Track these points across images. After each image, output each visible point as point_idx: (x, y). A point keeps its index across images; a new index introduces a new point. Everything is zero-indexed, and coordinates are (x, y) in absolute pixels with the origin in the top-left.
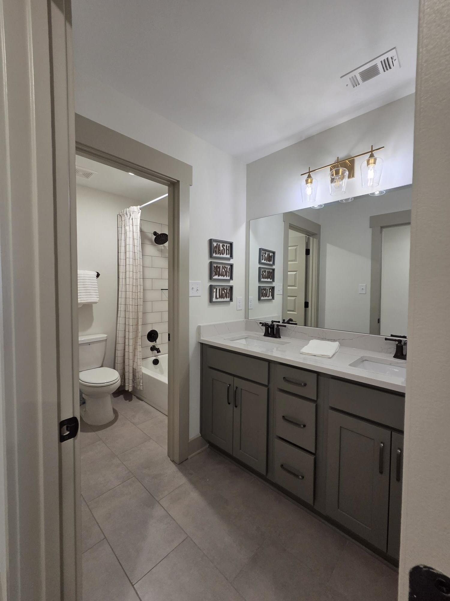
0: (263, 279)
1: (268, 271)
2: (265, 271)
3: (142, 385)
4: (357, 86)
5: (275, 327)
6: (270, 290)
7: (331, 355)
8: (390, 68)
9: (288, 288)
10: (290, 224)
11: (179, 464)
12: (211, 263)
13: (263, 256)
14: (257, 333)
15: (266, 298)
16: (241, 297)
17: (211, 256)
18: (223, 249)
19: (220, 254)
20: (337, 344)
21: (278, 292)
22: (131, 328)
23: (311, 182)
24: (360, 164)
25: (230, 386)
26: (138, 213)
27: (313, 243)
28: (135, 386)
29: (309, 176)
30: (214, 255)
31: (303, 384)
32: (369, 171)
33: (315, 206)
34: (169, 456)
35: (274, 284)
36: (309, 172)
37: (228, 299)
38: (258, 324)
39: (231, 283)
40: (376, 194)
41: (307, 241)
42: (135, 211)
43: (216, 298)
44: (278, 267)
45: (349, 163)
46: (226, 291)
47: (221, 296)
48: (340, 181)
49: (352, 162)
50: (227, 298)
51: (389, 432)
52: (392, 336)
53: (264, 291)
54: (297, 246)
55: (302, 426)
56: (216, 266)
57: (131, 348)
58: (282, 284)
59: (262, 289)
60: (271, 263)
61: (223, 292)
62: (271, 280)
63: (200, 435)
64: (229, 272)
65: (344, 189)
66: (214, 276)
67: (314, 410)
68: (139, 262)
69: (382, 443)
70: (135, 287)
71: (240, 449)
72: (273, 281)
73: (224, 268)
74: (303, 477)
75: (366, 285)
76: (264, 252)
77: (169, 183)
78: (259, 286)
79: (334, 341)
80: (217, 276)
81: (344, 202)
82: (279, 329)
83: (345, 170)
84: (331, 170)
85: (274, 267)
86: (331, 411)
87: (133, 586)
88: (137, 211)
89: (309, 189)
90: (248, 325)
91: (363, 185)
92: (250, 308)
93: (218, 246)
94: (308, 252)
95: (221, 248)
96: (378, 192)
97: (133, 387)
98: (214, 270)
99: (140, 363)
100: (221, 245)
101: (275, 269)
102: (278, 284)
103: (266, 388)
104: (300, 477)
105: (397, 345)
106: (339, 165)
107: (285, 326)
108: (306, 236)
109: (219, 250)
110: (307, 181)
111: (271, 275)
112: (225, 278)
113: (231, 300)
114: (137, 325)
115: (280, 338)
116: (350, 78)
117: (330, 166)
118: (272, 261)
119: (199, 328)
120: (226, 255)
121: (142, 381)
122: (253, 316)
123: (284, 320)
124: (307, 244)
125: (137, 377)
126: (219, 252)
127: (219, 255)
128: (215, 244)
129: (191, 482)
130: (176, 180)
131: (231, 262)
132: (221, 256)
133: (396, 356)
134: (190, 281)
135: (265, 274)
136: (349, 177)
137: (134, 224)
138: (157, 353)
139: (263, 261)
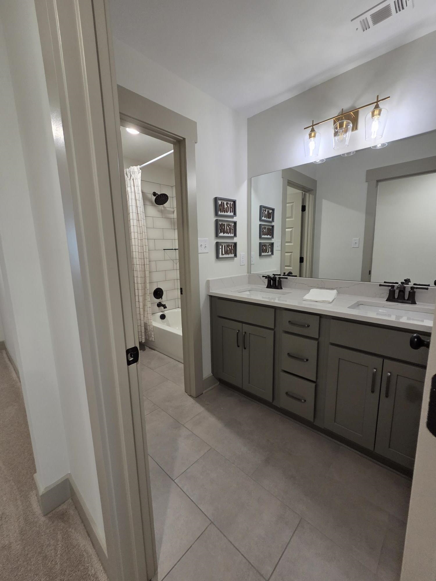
0: (263, 236)
1: (268, 227)
2: (265, 228)
3: (153, 336)
4: (366, 29)
5: (277, 279)
6: (270, 246)
7: (331, 300)
8: (403, 8)
9: (286, 244)
10: (288, 180)
11: (196, 398)
12: (217, 221)
13: (263, 213)
14: (260, 286)
15: (266, 254)
16: (244, 253)
17: (216, 214)
18: (227, 207)
19: (225, 212)
20: (335, 291)
21: (277, 248)
22: (140, 285)
23: (314, 136)
24: (364, 117)
25: (239, 331)
26: (139, 173)
27: (309, 199)
28: (147, 338)
29: (313, 130)
30: (219, 213)
31: (306, 325)
32: (374, 122)
33: (317, 161)
34: (186, 391)
35: (273, 241)
36: (313, 126)
37: (233, 255)
38: (260, 277)
39: (235, 240)
40: (378, 146)
41: (303, 198)
42: (136, 171)
43: (222, 254)
44: (277, 223)
45: (353, 115)
46: (230, 247)
47: (227, 253)
48: (343, 134)
49: (357, 114)
50: (231, 254)
51: (381, 360)
52: (385, 282)
53: (264, 247)
54: (293, 202)
55: (305, 360)
56: (221, 224)
57: (141, 304)
58: (280, 241)
59: (262, 245)
60: (271, 220)
61: (228, 249)
62: (271, 237)
63: (212, 375)
64: (233, 230)
65: (347, 143)
66: (220, 234)
67: (316, 346)
68: (142, 222)
69: (375, 368)
70: (141, 248)
71: (249, 383)
72: (273, 237)
73: (228, 225)
74: (305, 401)
75: (359, 239)
76: (264, 209)
77: (175, 141)
78: (260, 243)
79: (332, 289)
80: (222, 233)
81: (346, 156)
82: (281, 281)
83: (349, 123)
84: (335, 123)
85: (273, 224)
86: (330, 346)
87: (174, 481)
88: (137, 171)
89: (312, 144)
90: (251, 278)
91: (367, 137)
92: (252, 263)
93: (222, 205)
94: (304, 208)
95: (226, 206)
96: (380, 145)
97: (146, 339)
98: (219, 228)
99: (151, 318)
100: (225, 203)
101: (274, 225)
102: (277, 240)
103: (273, 332)
104: (303, 401)
105: (390, 290)
106: (344, 117)
107: (287, 278)
108: (302, 192)
109: (224, 208)
110: (310, 135)
111: (271, 231)
112: (229, 235)
113: (235, 256)
114: (145, 283)
115: (282, 289)
116: (361, 21)
117: (334, 119)
118: (271, 218)
119: (208, 282)
120: (230, 212)
121: (153, 333)
122: (256, 271)
123: (284, 273)
124: (304, 200)
125: (149, 330)
126: (224, 210)
127: (223, 213)
128: (220, 202)
129: (208, 410)
130: (182, 137)
131: (235, 219)
132: (226, 214)
133: (388, 300)
134: (199, 239)
135: (265, 231)
136: (353, 130)
137: (135, 185)
138: (164, 308)
139: (263, 218)
